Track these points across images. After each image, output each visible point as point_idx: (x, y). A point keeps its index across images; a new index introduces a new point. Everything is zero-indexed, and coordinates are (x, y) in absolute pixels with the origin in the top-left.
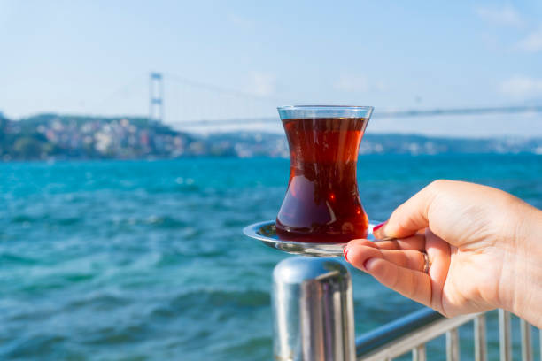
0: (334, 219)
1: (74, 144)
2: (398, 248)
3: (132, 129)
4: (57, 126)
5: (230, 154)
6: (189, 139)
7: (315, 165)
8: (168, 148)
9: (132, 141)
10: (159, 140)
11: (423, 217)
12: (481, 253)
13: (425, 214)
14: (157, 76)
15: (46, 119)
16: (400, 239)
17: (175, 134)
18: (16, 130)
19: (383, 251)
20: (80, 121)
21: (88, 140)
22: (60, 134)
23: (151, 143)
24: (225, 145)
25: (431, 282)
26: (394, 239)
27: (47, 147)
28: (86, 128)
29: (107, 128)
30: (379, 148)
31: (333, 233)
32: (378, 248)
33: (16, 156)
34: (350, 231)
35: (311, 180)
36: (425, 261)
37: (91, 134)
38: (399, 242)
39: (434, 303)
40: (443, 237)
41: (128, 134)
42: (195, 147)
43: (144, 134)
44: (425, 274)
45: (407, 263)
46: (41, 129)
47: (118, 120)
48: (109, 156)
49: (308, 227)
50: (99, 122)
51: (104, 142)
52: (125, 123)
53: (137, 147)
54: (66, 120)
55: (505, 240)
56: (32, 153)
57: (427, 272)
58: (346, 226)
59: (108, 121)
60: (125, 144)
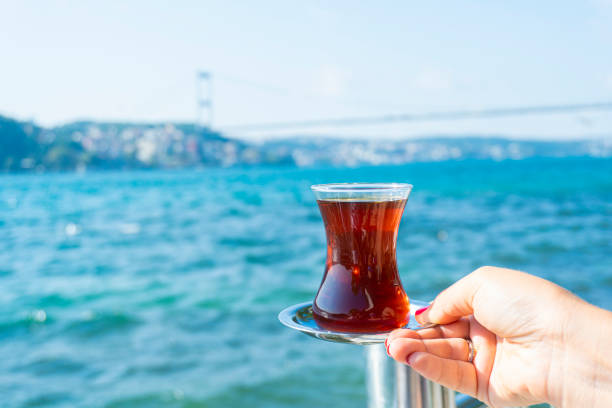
0: (372, 306)
1: (114, 152)
2: (442, 335)
3: (178, 135)
4: (95, 133)
5: (287, 162)
6: (242, 146)
7: (353, 252)
8: (218, 156)
9: (179, 148)
10: (208, 148)
11: (468, 305)
12: (527, 347)
13: (469, 301)
14: (204, 75)
15: (82, 126)
16: (444, 325)
17: (225, 140)
18: (50, 139)
19: (427, 342)
20: (121, 127)
21: (128, 150)
22: (97, 142)
23: (200, 150)
24: (282, 152)
25: (476, 372)
26: (437, 326)
27: (84, 157)
28: (128, 135)
29: (150, 134)
30: (456, 153)
31: (373, 319)
32: (420, 338)
33: (49, 168)
34: (390, 316)
35: (348, 268)
36: (470, 350)
37: (133, 141)
38: (443, 328)
39: (480, 394)
40: (489, 327)
41: (173, 141)
42: (249, 155)
43: (192, 140)
44: (469, 365)
45: (452, 354)
46: (78, 137)
47: (162, 126)
48: (152, 166)
49: (346, 313)
50: (141, 129)
51: (146, 150)
52: (170, 130)
53: (184, 156)
54: (104, 127)
55: (553, 336)
56: (67, 164)
57: (472, 362)
58: (387, 311)
59: (151, 127)
60: (170, 152)
